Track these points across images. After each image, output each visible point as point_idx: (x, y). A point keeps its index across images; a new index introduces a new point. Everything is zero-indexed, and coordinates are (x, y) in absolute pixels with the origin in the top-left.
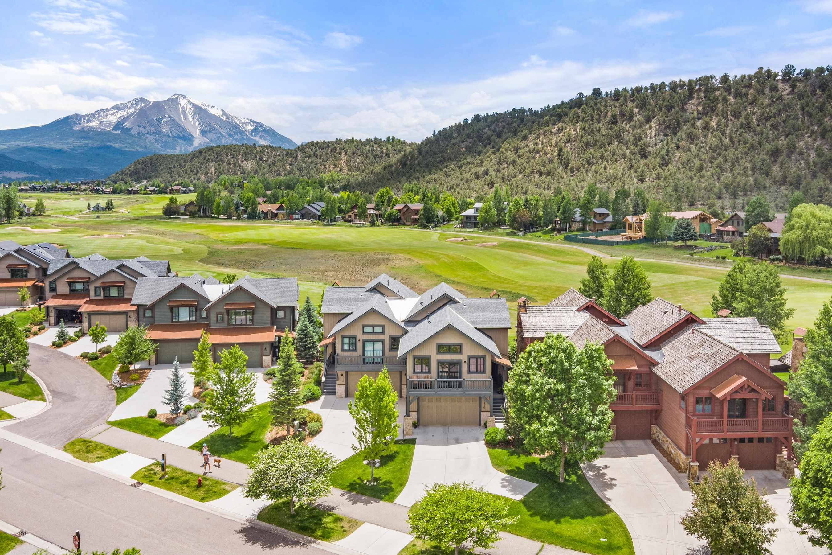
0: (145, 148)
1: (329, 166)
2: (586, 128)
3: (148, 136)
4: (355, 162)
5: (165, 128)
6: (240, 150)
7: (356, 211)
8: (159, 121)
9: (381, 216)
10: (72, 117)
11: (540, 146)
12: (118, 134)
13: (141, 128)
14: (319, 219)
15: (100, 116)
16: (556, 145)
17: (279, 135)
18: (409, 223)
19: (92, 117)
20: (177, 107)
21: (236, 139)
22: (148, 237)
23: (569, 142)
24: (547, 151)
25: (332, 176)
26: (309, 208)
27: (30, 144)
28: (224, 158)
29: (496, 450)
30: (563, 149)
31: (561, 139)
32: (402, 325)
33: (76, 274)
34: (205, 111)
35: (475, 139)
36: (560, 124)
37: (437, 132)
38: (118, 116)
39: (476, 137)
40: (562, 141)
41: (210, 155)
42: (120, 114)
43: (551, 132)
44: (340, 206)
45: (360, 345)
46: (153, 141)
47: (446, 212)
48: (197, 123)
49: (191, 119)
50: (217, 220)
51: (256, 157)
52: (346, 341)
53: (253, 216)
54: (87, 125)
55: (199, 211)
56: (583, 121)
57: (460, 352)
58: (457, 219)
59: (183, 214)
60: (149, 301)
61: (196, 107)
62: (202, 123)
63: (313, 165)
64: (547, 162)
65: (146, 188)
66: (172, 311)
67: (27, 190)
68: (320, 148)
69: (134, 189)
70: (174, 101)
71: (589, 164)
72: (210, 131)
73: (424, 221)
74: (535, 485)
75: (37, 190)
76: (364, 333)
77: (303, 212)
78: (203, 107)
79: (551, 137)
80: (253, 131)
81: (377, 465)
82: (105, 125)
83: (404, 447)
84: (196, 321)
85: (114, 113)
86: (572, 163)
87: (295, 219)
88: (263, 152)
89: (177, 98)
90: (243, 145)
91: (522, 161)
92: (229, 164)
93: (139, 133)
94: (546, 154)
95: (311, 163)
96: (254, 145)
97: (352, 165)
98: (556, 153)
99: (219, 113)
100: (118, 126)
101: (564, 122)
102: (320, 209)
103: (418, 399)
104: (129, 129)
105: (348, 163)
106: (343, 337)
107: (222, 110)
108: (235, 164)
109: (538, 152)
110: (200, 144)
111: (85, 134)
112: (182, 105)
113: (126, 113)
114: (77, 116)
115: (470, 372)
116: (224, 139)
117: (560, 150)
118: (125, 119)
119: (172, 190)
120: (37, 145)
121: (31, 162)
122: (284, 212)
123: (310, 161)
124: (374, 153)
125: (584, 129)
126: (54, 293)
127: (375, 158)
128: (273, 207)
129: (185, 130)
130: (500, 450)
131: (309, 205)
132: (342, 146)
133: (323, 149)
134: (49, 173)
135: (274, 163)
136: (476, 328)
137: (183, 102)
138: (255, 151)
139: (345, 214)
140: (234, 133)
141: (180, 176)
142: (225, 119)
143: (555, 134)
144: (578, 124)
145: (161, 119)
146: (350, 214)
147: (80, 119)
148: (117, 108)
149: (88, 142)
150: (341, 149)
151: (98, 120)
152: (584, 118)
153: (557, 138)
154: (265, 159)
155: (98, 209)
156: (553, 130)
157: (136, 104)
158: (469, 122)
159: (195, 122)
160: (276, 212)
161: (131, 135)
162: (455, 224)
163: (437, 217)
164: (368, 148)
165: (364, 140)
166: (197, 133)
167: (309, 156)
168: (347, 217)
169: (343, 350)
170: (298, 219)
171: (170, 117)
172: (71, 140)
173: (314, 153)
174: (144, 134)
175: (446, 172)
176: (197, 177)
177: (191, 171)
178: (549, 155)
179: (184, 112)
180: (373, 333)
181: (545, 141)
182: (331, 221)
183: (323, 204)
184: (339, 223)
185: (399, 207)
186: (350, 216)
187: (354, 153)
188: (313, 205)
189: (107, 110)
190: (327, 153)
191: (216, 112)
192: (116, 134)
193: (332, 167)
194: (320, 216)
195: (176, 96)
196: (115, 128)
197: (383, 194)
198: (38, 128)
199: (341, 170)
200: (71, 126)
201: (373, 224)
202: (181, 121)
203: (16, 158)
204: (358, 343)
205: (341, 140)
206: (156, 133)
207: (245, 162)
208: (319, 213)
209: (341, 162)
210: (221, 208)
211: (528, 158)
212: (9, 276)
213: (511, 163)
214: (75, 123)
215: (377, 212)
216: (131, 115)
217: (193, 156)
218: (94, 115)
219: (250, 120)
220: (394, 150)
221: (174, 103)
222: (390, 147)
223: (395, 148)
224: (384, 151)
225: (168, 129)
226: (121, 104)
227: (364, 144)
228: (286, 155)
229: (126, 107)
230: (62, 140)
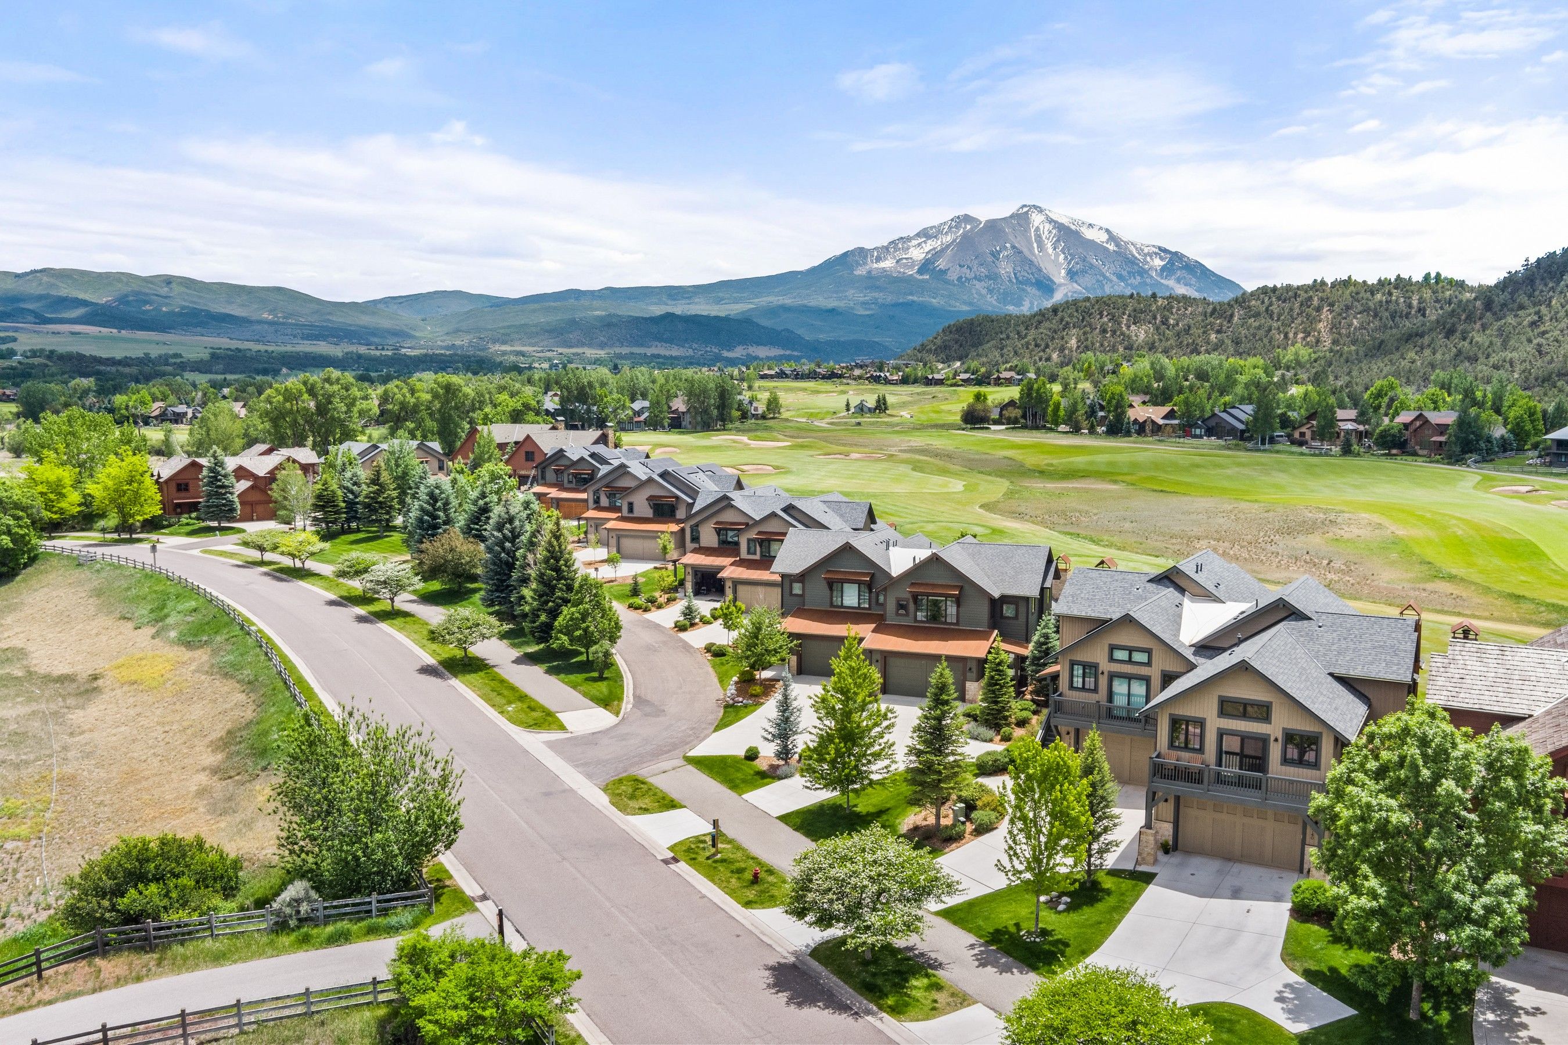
0: (970, 304)
1: (1296, 334)
3: (975, 282)
4: (1350, 325)
5: (1005, 269)
6: (1125, 306)
7: (1314, 422)
8: (995, 255)
9: (1367, 434)
10: (853, 252)
12: (926, 281)
13: (964, 269)
14: (1242, 439)
15: (896, 249)
17: (1214, 274)
18: (1425, 452)
19: (884, 251)
20: (1027, 230)
21: (1131, 285)
22: (919, 461)
25: (1296, 354)
26: (1224, 416)
27: (788, 301)
28: (1095, 320)
29: (1309, 925)
32: (1189, 654)
33: (728, 517)
34: (1077, 234)
37: (1533, 260)
38: (927, 250)
41: (1071, 316)
42: (930, 245)
44: (1284, 414)
45: (1103, 681)
46: (984, 292)
47: (1512, 431)
48: (1062, 256)
49: (1050, 251)
50: (1052, 435)
51: (1155, 318)
52: (1078, 671)
53: (1117, 428)
54: (875, 265)
55: (1024, 416)
57: (1266, 718)
58: (1535, 446)
59: (996, 423)
60: (796, 569)
61: (1060, 227)
62: (1070, 256)
63: (1262, 332)
65: (956, 374)
66: (831, 589)
67: (772, 377)
68: (1279, 299)
69: (937, 376)
70: (1021, 219)
72: (1084, 272)
73: (1458, 449)
74: (1348, 1012)
75: (787, 376)
76: (1112, 659)
77: (1212, 423)
78: (1073, 227)
80: (1164, 269)
81: (1061, 907)
82: (905, 266)
83: (1126, 884)
84: (869, 609)
85: (919, 244)
87: (1196, 436)
88: (1168, 308)
89: (1027, 213)
90: (1131, 296)
92: (1104, 331)
93: (960, 278)
95: (1259, 328)
96: (1154, 296)
97: (1344, 331)
99: (1101, 237)
100: (926, 266)
102: (1244, 417)
103: (1177, 799)
104: (944, 272)
105: (1334, 327)
106: (1073, 664)
108: (1114, 332)
110: (1063, 295)
111: (874, 281)
112: (1036, 224)
113: (939, 243)
114: (861, 250)
115: (1285, 761)
116: (1109, 284)
118: (937, 254)
119: (999, 378)
120: (800, 302)
121: (787, 330)
122: (1176, 422)
123: (1257, 324)
124: (1392, 307)
126: (697, 546)
127: (1393, 317)
128: (1156, 414)
129: (1040, 270)
130: (1316, 928)
131: (1225, 411)
132: (1324, 295)
133: (1284, 301)
134: (815, 348)
135: (1187, 330)
136: (1331, 674)
137: (1037, 219)
138: (1154, 308)
139: (1294, 428)
140: (1129, 273)
141: (1016, 353)
142: (1112, 247)
145: (999, 252)
146: (1303, 429)
147: (865, 257)
148: (925, 234)
149: (876, 295)
150: (1322, 299)
151: (895, 257)
154: (1172, 322)
155: (862, 410)
157: (956, 227)
159: (1057, 256)
160: (1161, 422)
161: (947, 282)
162: (1532, 457)
163: (1489, 440)
164: (1378, 296)
165: (1372, 280)
167: (1257, 315)
168: (1297, 435)
169: (1071, 687)
170: (1201, 437)
171: (1013, 247)
172: (850, 293)
173: (1267, 310)
174: (968, 280)
175: (1539, 345)
176: (1045, 356)
177: (1037, 345)
179: (1039, 237)
180: (1130, 661)
182: (1263, 443)
183: (1249, 409)
184: (1278, 447)
185: (1405, 417)
186: (1302, 434)
187: (1348, 308)
188: (1232, 411)
189: (909, 239)
190: (1291, 310)
191: (1098, 237)
192: (923, 281)
193: (1301, 335)
194: (1243, 432)
195: (1025, 209)
196: (920, 271)
197: (1380, 391)
198: (801, 272)
199: (1318, 341)
200: (852, 268)
201: (1347, 451)
202: (1034, 254)
203: (765, 322)
204: (1100, 676)
205: (1323, 283)
206: (989, 277)
207: (1133, 327)
208: (1242, 427)
209: (1321, 325)
210: (1062, 413)
212: (649, 513)
214: (858, 264)
215: (1361, 428)
216: (948, 246)
217: (1041, 316)
218: (886, 248)
219: (1160, 248)
220: (1437, 301)
221: (1022, 222)
222: (1427, 294)
223: (1440, 296)
224: (1415, 303)
225: (1009, 269)
226: (931, 228)
227: (1372, 290)
228: (1211, 315)
229: (940, 232)
230: (836, 293)
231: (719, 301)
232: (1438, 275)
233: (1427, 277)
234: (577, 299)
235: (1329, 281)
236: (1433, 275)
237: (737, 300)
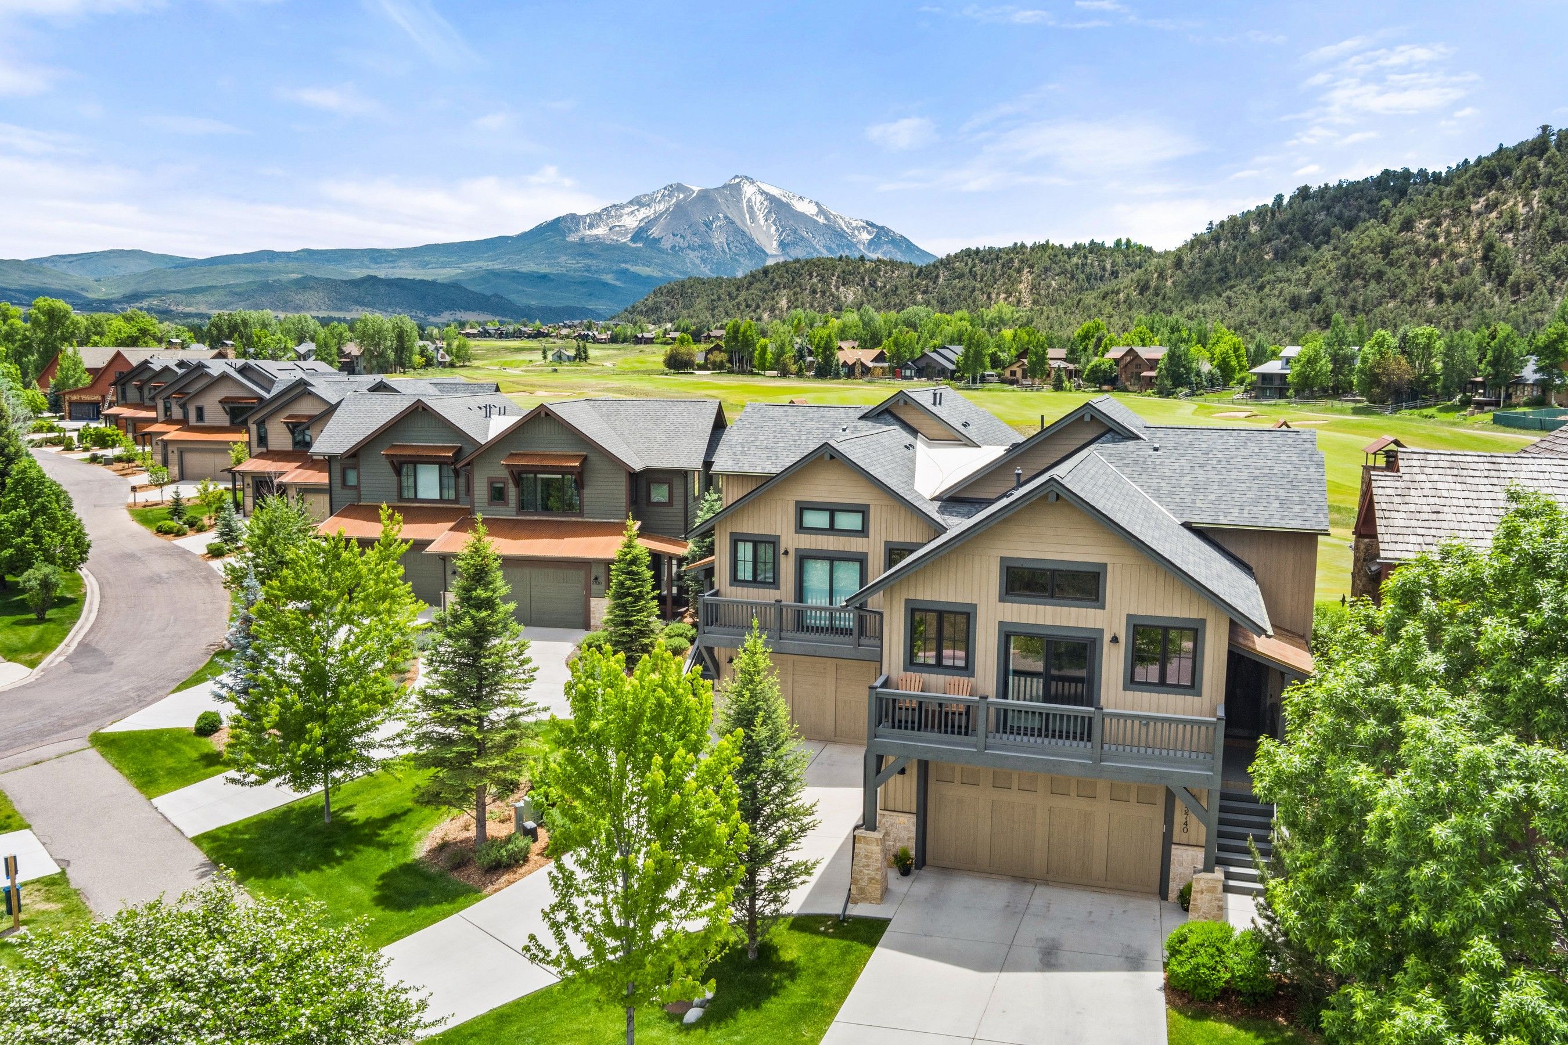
0: (685, 273)
1: (998, 294)
2: (1556, 199)
3: (689, 252)
4: (1049, 286)
5: (718, 239)
6: (834, 267)
8: (708, 225)
9: (1076, 371)
10: (565, 218)
11: (1442, 240)
12: (640, 249)
13: (678, 238)
14: (953, 378)
15: (609, 216)
16: (1480, 238)
18: (1136, 387)
19: (597, 218)
20: (739, 201)
23: (1510, 230)
24: (1457, 250)
25: (1000, 311)
26: (934, 356)
27: (497, 266)
28: (805, 281)
30: (1497, 244)
31: (1492, 225)
33: (305, 408)
34: (788, 206)
35: (1296, 234)
36: (1493, 194)
37: (1216, 222)
38: (640, 218)
39: (1299, 230)
40: (1493, 229)
41: (781, 277)
42: (644, 213)
43: (1469, 211)
44: (993, 353)
45: (787, 567)
46: (698, 261)
47: (1218, 366)
48: (774, 228)
49: (762, 222)
50: (759, 378)
51: (863, 280)
52: (745, 552)
53: (826, 370)
54: (588, 232)
55: (730, 361)
56: (1547, 183)
58: (1242, 381)
59: (701, 368)
60: (347, 446)
61: (772, 199)
62: (782, 228)
63: (966, 293)
64: (1456, 273)
65: (666, 332)
67: (474, 336)
68: (982, 261)
69: (647, 335)
70: (733, 190)
71: (1558, 277)
72: (795, 244)
73: (1169, 383)
75: (490, 336)
77: (922, 364)
78: (784, 200)
79: (1467, 221)
80: (871, 242)
82: (618, 233)
85: (632, 212)
86: (1518, 273)
87: (906, 377)
88: (876, 270)
89: (739, 184)
90: (840, 258)
91: (1398, 271)
92: (814, 292)
93: (674, 247)
94: (1454, 256)
95: (963, 288)
96: (862, 259)
97: (1043, 292)
98: (1480, 253)
99: (811, 210)
100: (639, 234)
101: (1501, 188)
102: (953, 357)
104: (657, 241)
105: (1034, 288)
107: (817, 204)
108: (823, 293)
109: (1436, 253)
111: (586, 249)
112: (748, 195)
113: (652, 211)
114: (573, 216)
117: (1490, 247)
118: (651, 222)
119: (709, 336)
120: (510, 267)
121: (496, 295)
122: (886, 365)
123: (961, 285)
124: (1088, 270)
125: (1549, 201)
127: (1088, 280)
128: (865, 357)
129: (752, 241)
131: (935, 352)
132: (1024, 257)
133: (987, 263)
134: (526, 314)
135: (895, 290)
137: (749, 190)
138: (862, 270)
139: (1005, 368)
141: (727, 313)
142: (821, 220)
143: (1479, 215)
144: (1536, 192)
145: (712, 222)
146: (1014, 368)
147: (578, 224)
148: (638, 202)
149: (589, 262)
150: (1022, 261)
151: (607, 225)
152: (1550, 176)
153: (1482, 223)
154: (879, 284)
155: (561, 359)
156: (1474, 208)
157: (669, 196)
158: (1286, 201)
159: (769, 227)
160: (870, 364)
161: (661, 251)
162: (1237, 391)
163: (1198, 375)
164: (1075, 260)
165: (1068, 244)
166: (771, 246)
167: (961, 276)
170: (911, 377)
171: (726, 217)
172: (563, 259)
173: (971, 271)
174: (682, 249)
176: (755, 316)
177: (747, 306)
178: (1460, 260)
179: (751, 208)
181: (1453, 230)
182: (974, 382)
183: (959, 349)
184: (989, 385)
185: (1116, 353)
186: (1013, 373)
187: (1046, 270)
188: (942, 352)
189: (622, 207)
190: (994, 271)
192: (636, 249)
193: (1003, 296)
194: (953, 371)
195: (738, 180)
196: (634, 239)
197: (1087, 332)
198: (512, 237)
199: (1019, 301)
200: (563, 235)
201: (1057, 386)
202: (746, 225)
203: (473, 288)
204: (783, 559)
205: (1023, 246)
206: (702, 247)
207: (842, 289)
208: (952, 367)
209: (1022, 286)
210: (769, 356)
211: (1412, 266)
213: (1373, 276)
214: (570, 230)
216: (661, 215)
217: (752, 279)
218: (599, 215)
219: (867, 223)
220: (1129, 265)
221: (734, 193)
222: (1120, 259)
223: (1131, 260)
224: (1108, 266)
225: (722, 239)
226: (645, 196)
227: (1069, 253)
228: (918, 275)
229: (653, 200)
230: (548, 258)
231: (425, 265)
232: (1128, 241)
233: (1118, 243)
234: (271, 260)
235: (1029, 244)
236: (1124, 241)
237: (444, 266)
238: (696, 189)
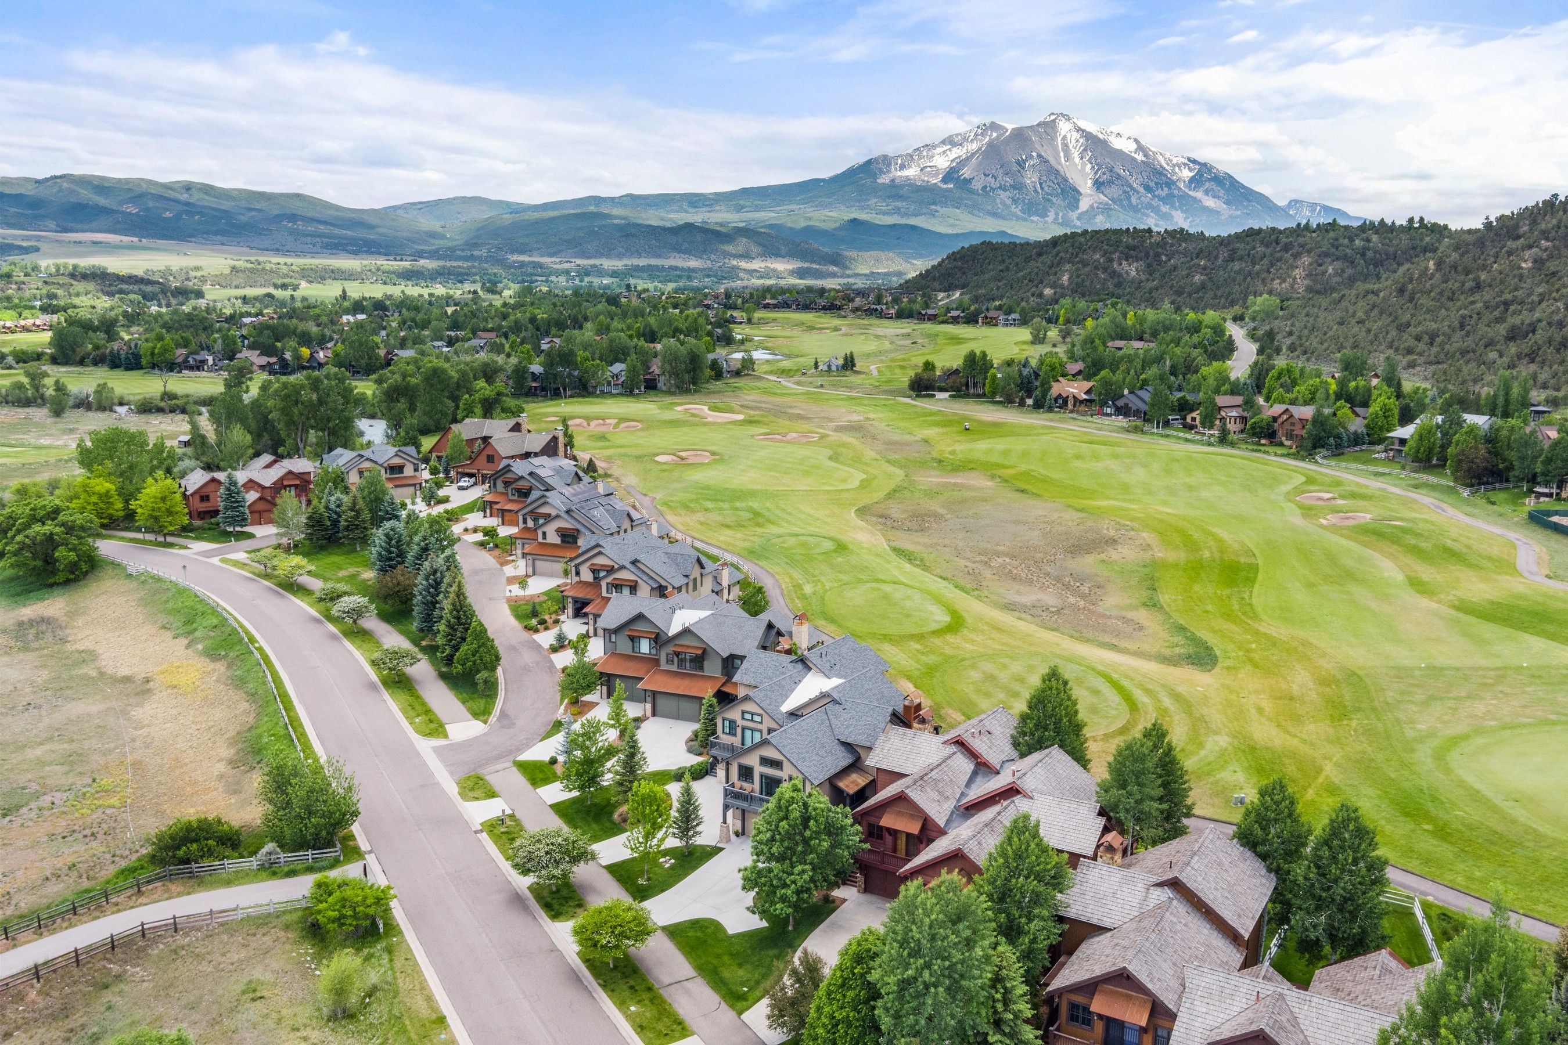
3: (1000, 192)
5: (1031, 178)
8: (1021, 164)
10: (876, 160)
12: (951, 190)
13: (989, 179)
15: (921, 157)
17: (1244, 187)
19: (909, 159)
20: (1054, 138)
21: (1158, 196)
34: (1104, 143)
38: (951, 158)
42: (956, 152)
46: (1009, 202)
48: (1089, 166)
49: (1077, 160)
54: (899, 174)
61: (1088, 136)
62: (1097, 166)
70: (1048, 127)
72: (1110, 182)
78: (1101, 136)
80: (1192, 180)
82: (930, 174)
85: (944, 152)
89: (1054, 121)
93: (985, 187)
99: (1129, 147)
100: (950, 175)
104: (968, 181)
107: (1136, 140)
110: (1092, 206)
111: (897, 191)
112: (1063, 133)
113: (964, 150)
114: (885, 157)
116: (1136, 196)
118: (962, 163)
121: (806, 242)
129: (1066, 180)
137: (1064, 128)
140: (1157, 184)
142: (1140, 157)
145: (1024, 162)
147: (889, 165)
148: (950, 141)
149: (899, 204)
151: (919, 165)
157: (982, 135)
159: (1084, 165)
161: (972, 191)
166: (1086, 186)
171: (1039, 156)
172: (873, 202)
174: (993, 189)
179: (1065, 146)
189: (934, 146)
191: (1127, 146)
192: (947, 190)
195: (1053, 117)
196: (945, 180)
198: (823, 180)
200: (875, 177)
202: (1060, 163)
206: (1014, 187)
212: (557, 540)
214: (881, 172)
216: (973, 155)
218: (911, 155)
219: (1189, 159)
221: (1049, 130)
225: (1035, 179)
226: (957, 135)
229: (965, 139)
230: (859, 201)
231: (740, 209)
234: (596, 205)
237: (758, 209)
238: (1010, 127)
